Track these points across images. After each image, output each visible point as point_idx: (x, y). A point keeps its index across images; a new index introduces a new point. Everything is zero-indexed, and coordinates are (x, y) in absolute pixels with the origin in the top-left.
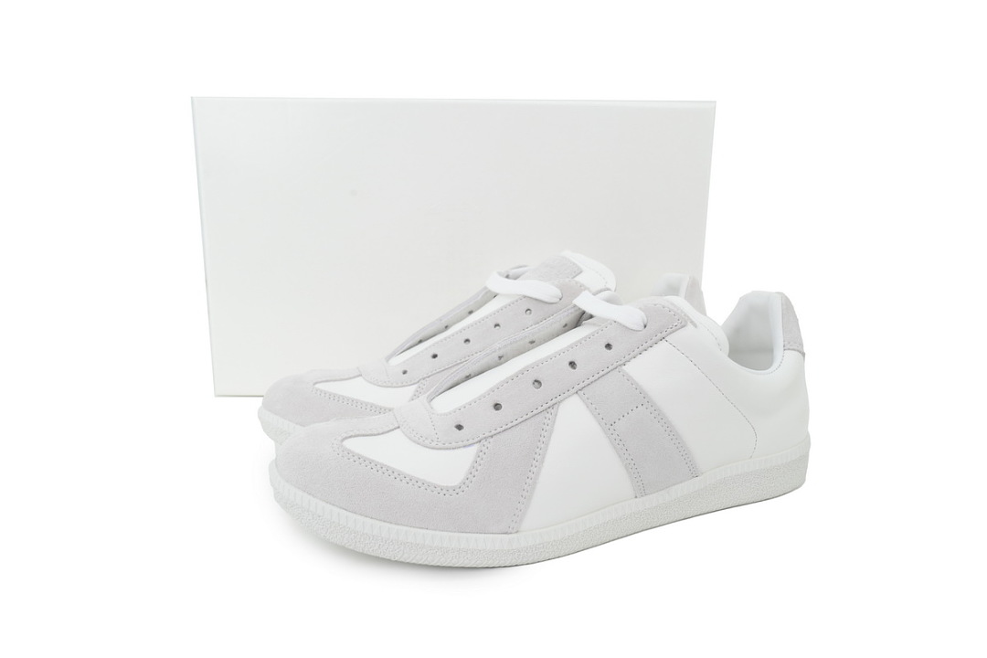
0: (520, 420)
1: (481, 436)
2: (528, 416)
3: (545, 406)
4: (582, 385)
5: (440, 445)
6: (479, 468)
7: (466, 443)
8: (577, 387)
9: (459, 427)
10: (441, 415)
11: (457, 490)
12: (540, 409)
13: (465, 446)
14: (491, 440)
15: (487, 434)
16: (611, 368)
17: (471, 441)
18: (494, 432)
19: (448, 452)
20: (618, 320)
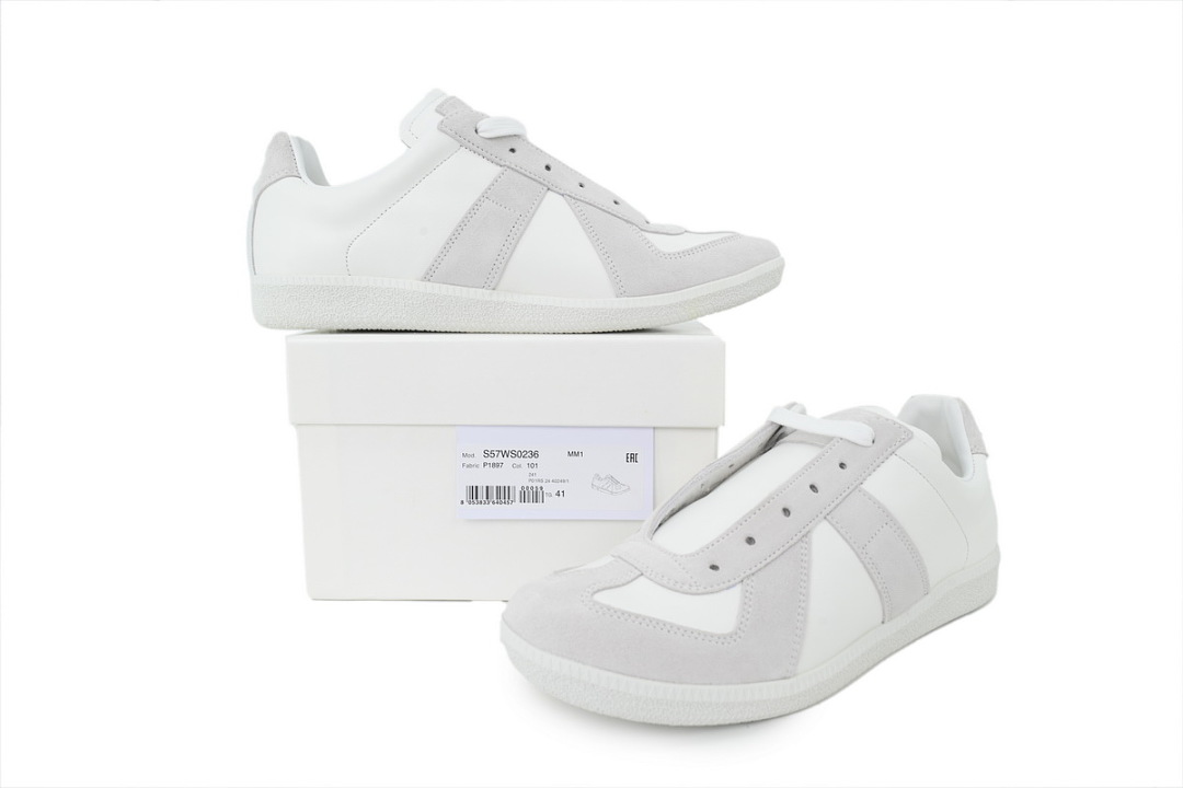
0: (778, 553)
1: (743, 575)
2: (785, 548)
3: (800, 535)
4: (829, 509)
5: (701, 590)
6: (750, 610)
7: (727, 584)
8: (825, 512)
9: (714, 567)
10: (686, 556)
11: (735, 637)
12: (796, 539)
13: (728, 588)
14: (753, 578)
15: (748, 572)
16: (851, 488)
17: (733, 582)
18: (754, 569)
19: (711, 596)
20: (843, 436)
